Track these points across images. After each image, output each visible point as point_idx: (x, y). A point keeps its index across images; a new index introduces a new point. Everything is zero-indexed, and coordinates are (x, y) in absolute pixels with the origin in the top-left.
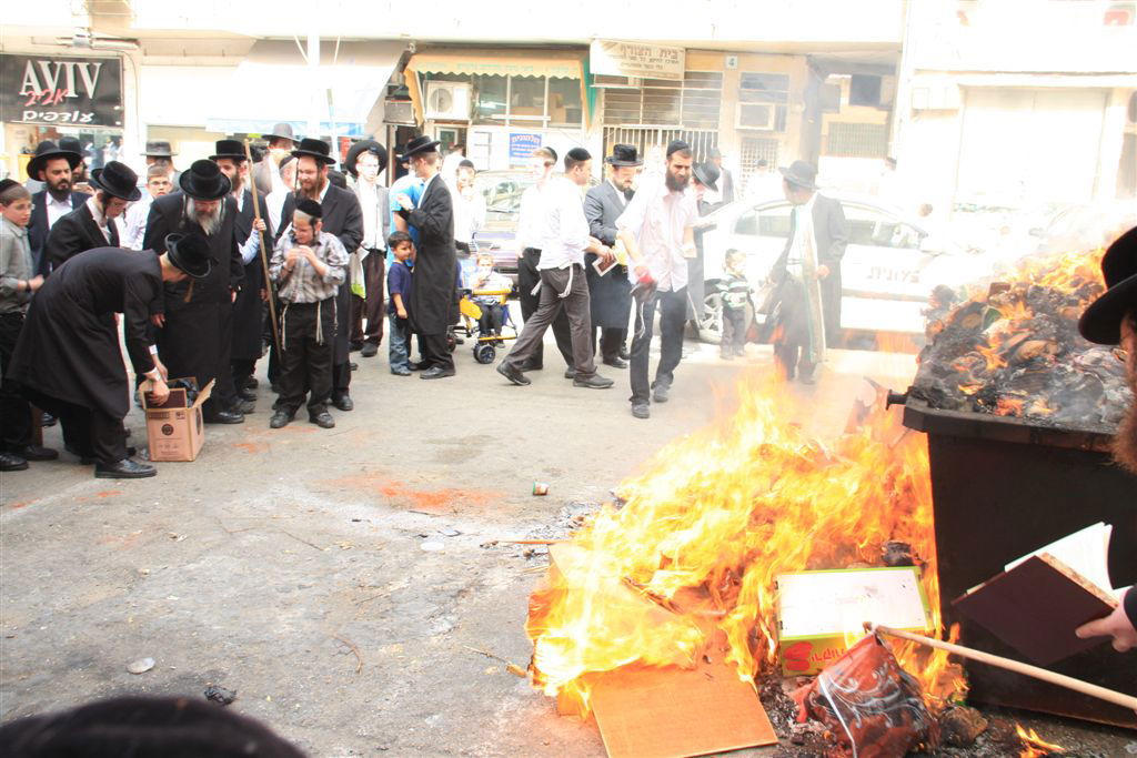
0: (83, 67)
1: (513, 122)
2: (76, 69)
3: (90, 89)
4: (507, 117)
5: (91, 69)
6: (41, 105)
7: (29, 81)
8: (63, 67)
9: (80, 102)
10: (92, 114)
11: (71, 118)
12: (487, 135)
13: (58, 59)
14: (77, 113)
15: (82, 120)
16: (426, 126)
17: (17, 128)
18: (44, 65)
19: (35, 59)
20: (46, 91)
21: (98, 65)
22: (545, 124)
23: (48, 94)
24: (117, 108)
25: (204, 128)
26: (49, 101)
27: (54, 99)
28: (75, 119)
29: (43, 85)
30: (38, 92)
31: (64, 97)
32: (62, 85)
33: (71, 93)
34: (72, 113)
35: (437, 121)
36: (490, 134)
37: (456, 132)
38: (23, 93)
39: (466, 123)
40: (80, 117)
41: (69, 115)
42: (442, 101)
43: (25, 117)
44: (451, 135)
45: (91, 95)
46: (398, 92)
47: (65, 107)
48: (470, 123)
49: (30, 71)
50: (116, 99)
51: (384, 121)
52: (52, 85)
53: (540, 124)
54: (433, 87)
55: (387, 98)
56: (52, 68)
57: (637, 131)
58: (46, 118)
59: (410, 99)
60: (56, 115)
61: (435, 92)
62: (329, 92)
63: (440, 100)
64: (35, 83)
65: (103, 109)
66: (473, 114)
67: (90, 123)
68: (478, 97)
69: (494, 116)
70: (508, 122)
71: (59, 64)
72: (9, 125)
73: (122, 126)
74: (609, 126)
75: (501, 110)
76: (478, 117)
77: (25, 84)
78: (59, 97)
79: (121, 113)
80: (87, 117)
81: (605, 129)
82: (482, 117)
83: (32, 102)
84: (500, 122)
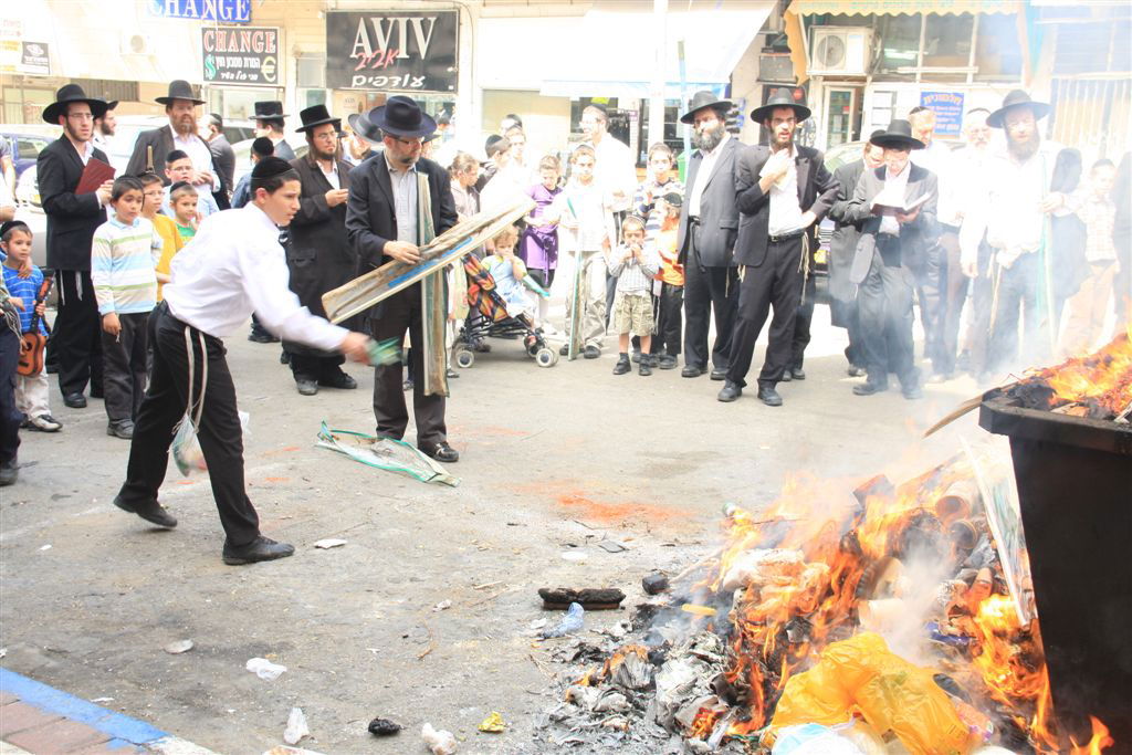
0: (416, 22)
1: (926, 77)
2: (409, 25)
3: (423, 47)
4: (919, 70)
5: (424, 25)
6: (371, 69)
7: (360, 41)
8: (396, 22)
9: (411, 63)
10: (423, 78)
11: (401, 83)
12: (890, 95)
13: (391, 15)
14: (407, 76)
15: (413, 85)
16: (812, 85)
17: (347, 96)
18: (377, 22)
19: (368, 16)
20: (377, 52)
21: (433, 19)
22: (970, 78)
23: (379, 56)
24: (450, 69)
25: (539, 91)
26: (379, 63)
27: (384, 61)
28: (405, 84)
29: (374, 45)
30: (369, 54)
31: (395, 59)
32: (394, 44)
33: (403, 54)
34: (403, 78)
35: (826, 79)
36: (895, 94)
37: (853, 91)
38: (353, 55)
39: (863, 80)
40: (411, 81)
41: (400, 79)
42: (832, 52)
43: (355, 83)
44: (846, 96)
45: (423, 57)
46: (778, 42)
47: (394, 70)
48: (870, 79)
49: (362, 30)
50: (450, 59)
51: (758, 80)
52: (383, 45)
53: (962, 78)
54: (821, 34)
55: (763, 50)
56: (385, 25)
57: (1102, 83)
58: (375, 84)
59: (789, 51)
60: (386, 80)
61: (823, 42)
62: (681, 44)
63: (830, 51)
64: (366, 44)
65: (436, 71)
66: (872, 67)
67: (420, 88)
68: (879, 44)
69: (902, 70)
70: (918, 77)
71: (392, 20)
72: (338, 93)
73: (455, 91)
74: (1060, 77)
75: (913, 63)
76: (880, 69)
77: (357, 44)
78: (390, 58)
79: (455, 75)
80: (418, 82)
81: (1054, 82)
82: (885, 72)
83: (362, 66)
84: (910, 78)
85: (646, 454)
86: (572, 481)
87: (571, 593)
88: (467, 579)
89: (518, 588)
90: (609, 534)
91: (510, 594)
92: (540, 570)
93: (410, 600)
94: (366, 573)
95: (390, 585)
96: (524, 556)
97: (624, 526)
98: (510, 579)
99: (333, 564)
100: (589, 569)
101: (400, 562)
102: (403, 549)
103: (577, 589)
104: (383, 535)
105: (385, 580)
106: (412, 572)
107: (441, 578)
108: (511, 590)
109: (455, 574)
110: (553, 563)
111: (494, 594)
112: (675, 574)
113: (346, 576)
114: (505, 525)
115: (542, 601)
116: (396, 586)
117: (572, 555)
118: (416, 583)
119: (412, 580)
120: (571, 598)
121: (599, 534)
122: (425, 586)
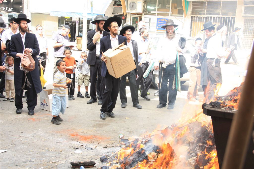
1: (158, 14)
4: (156, 12)
9: (8, 4)
10: (12, 8)
11: (5, 9)
12: (149, 19)
14: (7, 8)
15: (9, 10)
16: (127, 15)
22: (170, 15)
24: (21, 6)
25: (50, 14)
28: (6, 10)
31: (2, 2)
33: (5, 1)
35: (131, 14)
36: (150, 18)
37: (138, 17)
39: (142, 14)
40: (8, 9)
41: (4, 8)
44: (136, 19)
45: (12, 2)
46: (118, 3)
47: (3, 5)
48: (143, 14)
50: (21, 3)
51: (113, 13)
53: (168, 15)
54: (130, 1)
55: (114, 5)
57: (204, 17)
59: (122, 6)
61: (130, 3)
62: (91, 2)
63: (132, 6)
65: (17, 7)
66: (144, 11)
67: (11, 11)
68: (146, 5)
69: (152, 12)
70: (156, 14)
74: (193, 15)
75: (155, 10)
79: (22, 8)
80: (11, 9)
81: (192, 17)
82: (147, 12)
84: (154, 14)
85: (94, 121)
86: (74, 129)
87: (80, 163)
88: (47, 160)
89: (63, 162)
90: (88, 145)
91: (61, 164)
92: (69, 156)
93: (30, 168)
94: (15, 160)
95: (23, 163)
96: (63, 152)
97: (91, 142)
98: (60, 159)
99: (3, 158)
100: (83, 155)
101: (25, 156)
102: (25, 152)
103: (82, 162)
104: (18, 148)
105: (21, 162)
106: (29, 159)
107: (39, 160)
108: (61, 163)
109: (43, 159)
110: (72, 154)
111: (56, 164)
112: (109, 156)
113: (8, 161)
114: (56, 143)
115: (71, 166)
116: (25, 163)
117: (77, 151)
118: (31, 162)
119: (30, 161)
120: (80, 164)
121: (84, 145)
122: (34, 163)
